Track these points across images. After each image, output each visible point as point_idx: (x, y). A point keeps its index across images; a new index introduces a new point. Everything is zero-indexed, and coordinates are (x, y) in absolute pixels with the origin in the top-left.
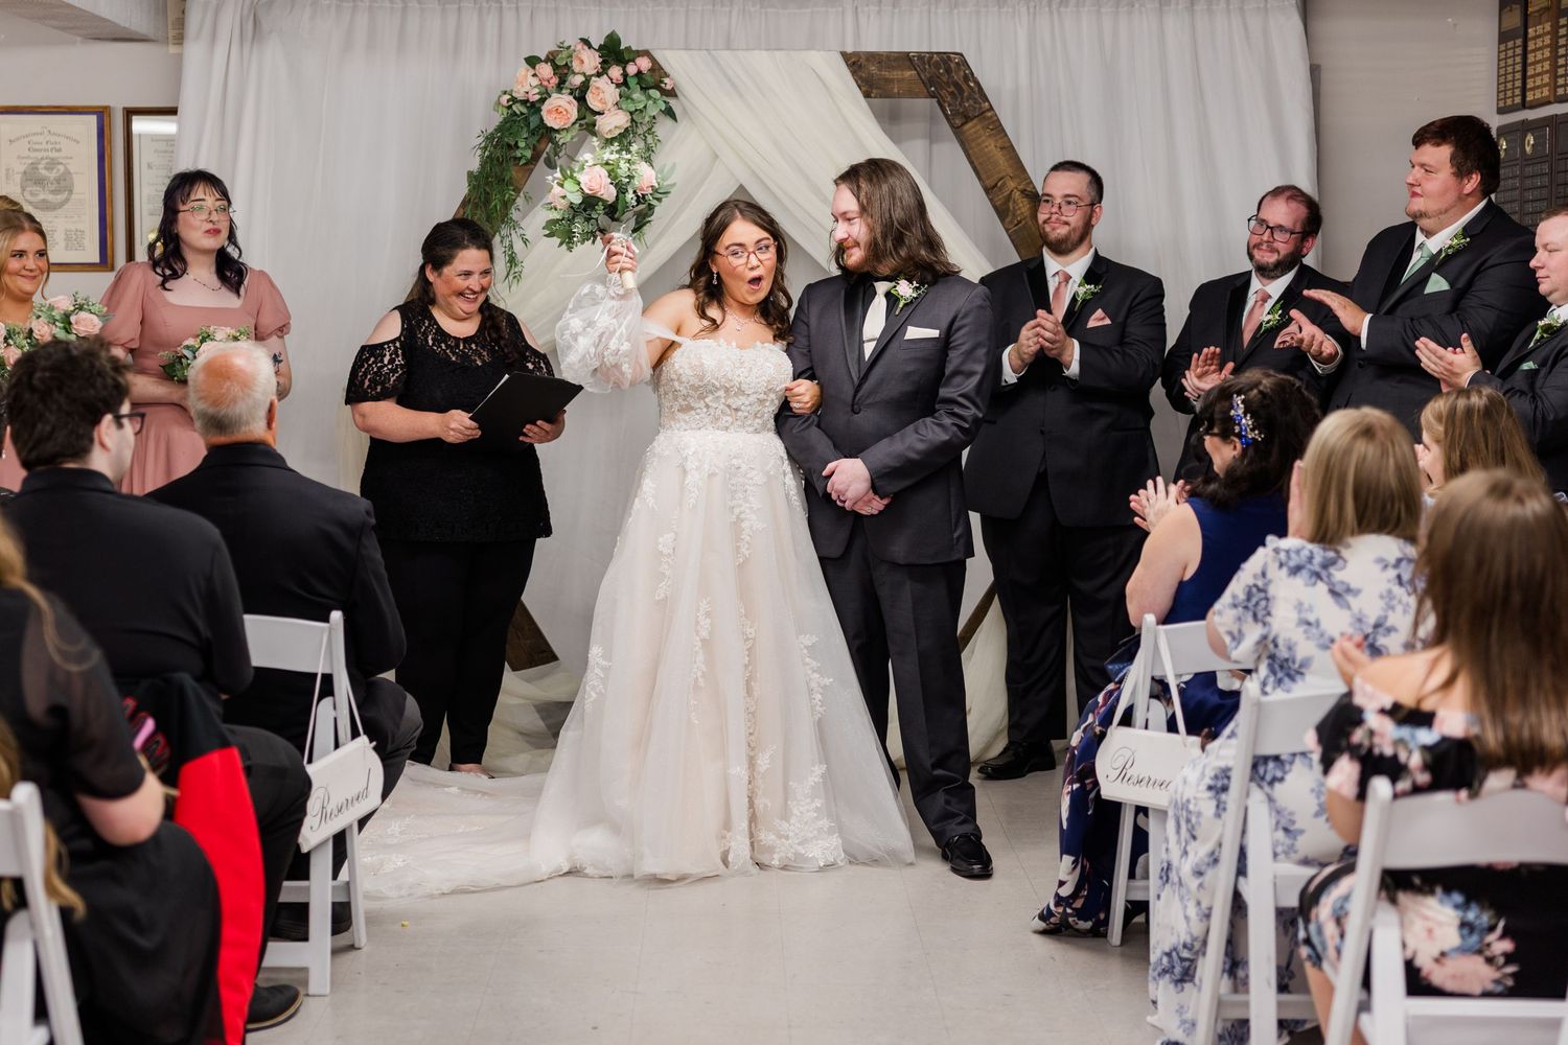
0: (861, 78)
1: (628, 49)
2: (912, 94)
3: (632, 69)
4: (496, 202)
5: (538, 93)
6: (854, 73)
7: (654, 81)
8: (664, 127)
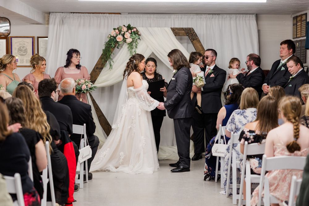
0: (174, 32)
1: (132, 27)
2: (184, 35)
3: (133, 31)
4: (108, 55)
5: (116, 35)
7: (137, 33)
8: (138, 41)
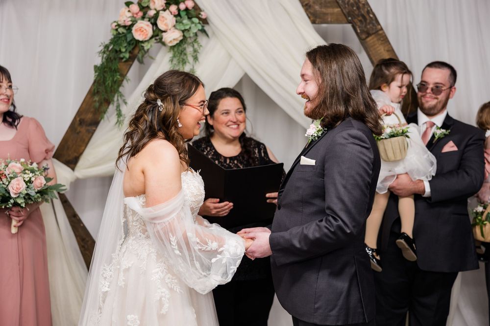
0: (310, 13)
2: (338, 22)
3: (182, 6)
4: (109, 82)
5: (131, 21)
6: (306, 10)
7: (194, 13)
8: (202, 39)
